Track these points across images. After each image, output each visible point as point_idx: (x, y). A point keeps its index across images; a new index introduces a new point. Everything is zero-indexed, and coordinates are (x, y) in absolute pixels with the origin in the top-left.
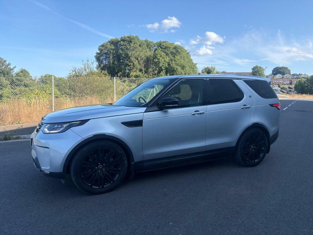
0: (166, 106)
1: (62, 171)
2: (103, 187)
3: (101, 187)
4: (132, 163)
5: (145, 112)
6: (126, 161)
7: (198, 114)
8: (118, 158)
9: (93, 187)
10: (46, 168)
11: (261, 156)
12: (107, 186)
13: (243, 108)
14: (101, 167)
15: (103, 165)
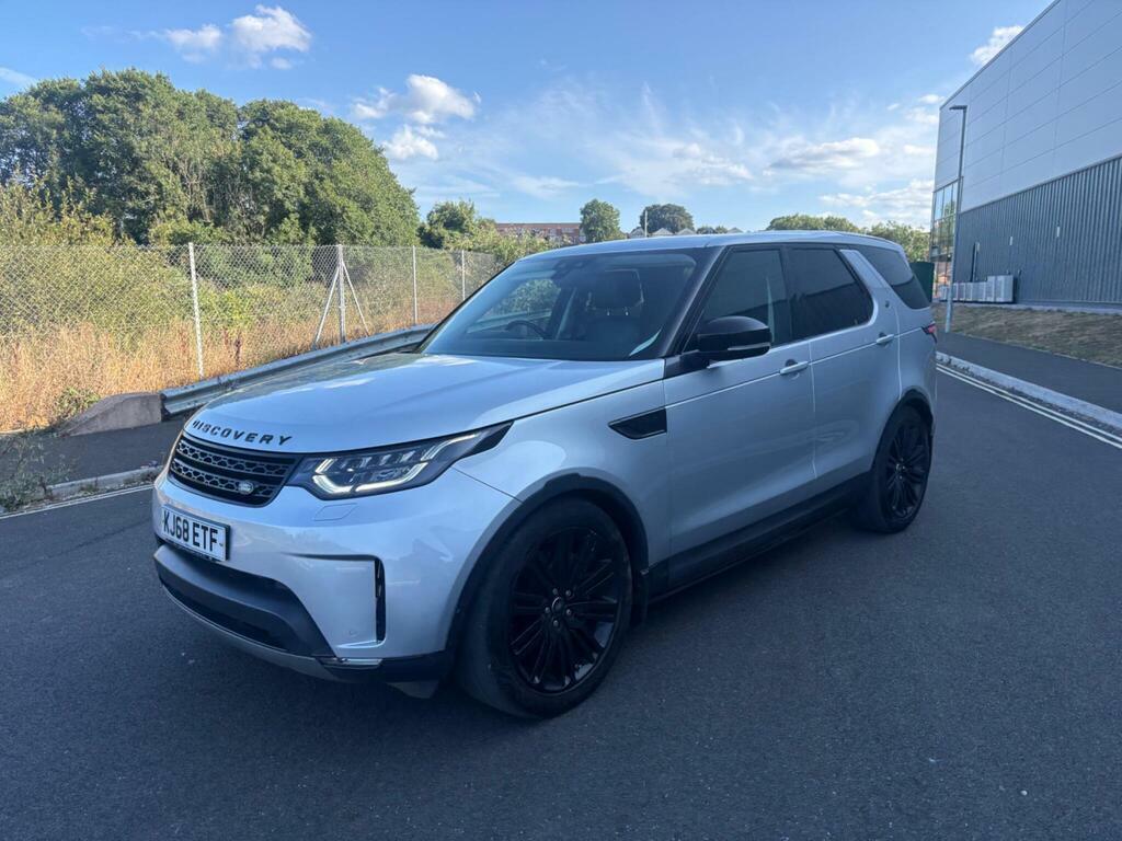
0: (729, 349)
1: (442, 647)
2: (573, 681)
3: (567, 682)
4: (643, 573)
5: (665, 378)
6: (629, 570)
7: (794, 373)
8: (609, 561)
9: (547, 688)
10: (355, 645)
11: (917, 489)
12: (583, 671)
13: (879, 344)
14: (559, 606)
15: (564, 596)
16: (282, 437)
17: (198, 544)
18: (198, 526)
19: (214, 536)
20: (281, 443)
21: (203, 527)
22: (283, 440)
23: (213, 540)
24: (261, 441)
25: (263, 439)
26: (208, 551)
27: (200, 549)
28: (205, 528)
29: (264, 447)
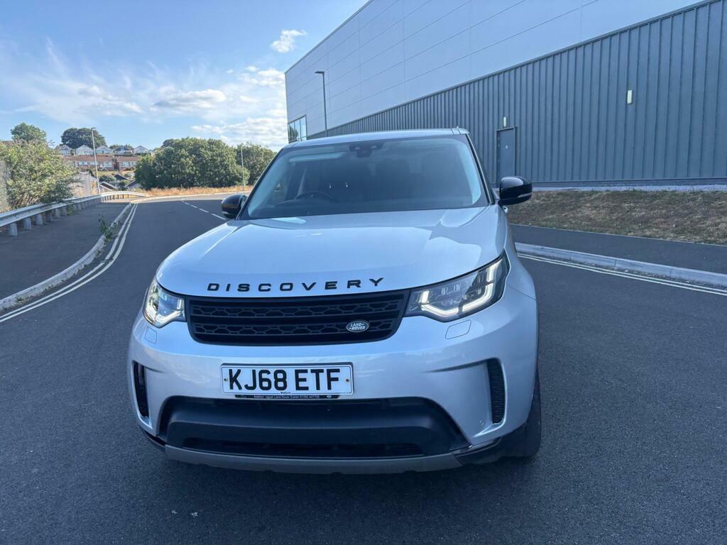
0: (519, 197)
10: (485, 431)
16: (372, 280)
17: (306, 388)
18: (306, 371)
19: (333, 375)
20: (376, 285)
21: (312, 371)
22: (376, 283)
23: (330, 380)
24: (348, 287)
25: (350, 284)
26: (324, 390)
27: (313, 391)
28: (317, 372)
29: (354, 290)
